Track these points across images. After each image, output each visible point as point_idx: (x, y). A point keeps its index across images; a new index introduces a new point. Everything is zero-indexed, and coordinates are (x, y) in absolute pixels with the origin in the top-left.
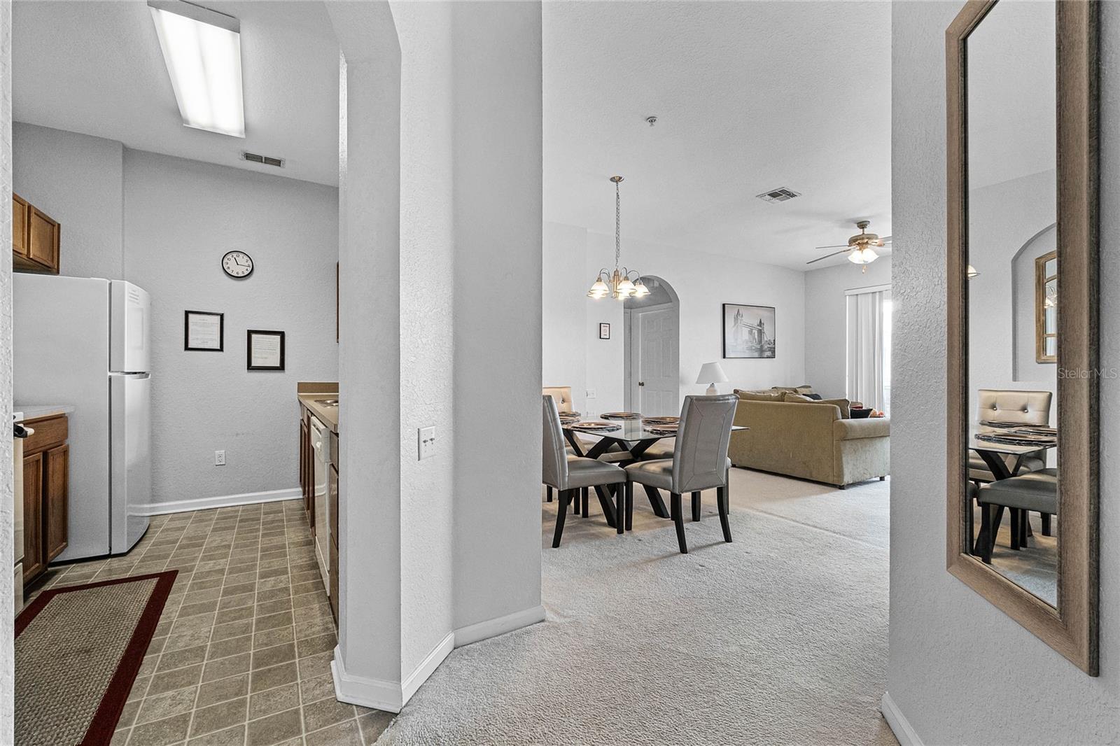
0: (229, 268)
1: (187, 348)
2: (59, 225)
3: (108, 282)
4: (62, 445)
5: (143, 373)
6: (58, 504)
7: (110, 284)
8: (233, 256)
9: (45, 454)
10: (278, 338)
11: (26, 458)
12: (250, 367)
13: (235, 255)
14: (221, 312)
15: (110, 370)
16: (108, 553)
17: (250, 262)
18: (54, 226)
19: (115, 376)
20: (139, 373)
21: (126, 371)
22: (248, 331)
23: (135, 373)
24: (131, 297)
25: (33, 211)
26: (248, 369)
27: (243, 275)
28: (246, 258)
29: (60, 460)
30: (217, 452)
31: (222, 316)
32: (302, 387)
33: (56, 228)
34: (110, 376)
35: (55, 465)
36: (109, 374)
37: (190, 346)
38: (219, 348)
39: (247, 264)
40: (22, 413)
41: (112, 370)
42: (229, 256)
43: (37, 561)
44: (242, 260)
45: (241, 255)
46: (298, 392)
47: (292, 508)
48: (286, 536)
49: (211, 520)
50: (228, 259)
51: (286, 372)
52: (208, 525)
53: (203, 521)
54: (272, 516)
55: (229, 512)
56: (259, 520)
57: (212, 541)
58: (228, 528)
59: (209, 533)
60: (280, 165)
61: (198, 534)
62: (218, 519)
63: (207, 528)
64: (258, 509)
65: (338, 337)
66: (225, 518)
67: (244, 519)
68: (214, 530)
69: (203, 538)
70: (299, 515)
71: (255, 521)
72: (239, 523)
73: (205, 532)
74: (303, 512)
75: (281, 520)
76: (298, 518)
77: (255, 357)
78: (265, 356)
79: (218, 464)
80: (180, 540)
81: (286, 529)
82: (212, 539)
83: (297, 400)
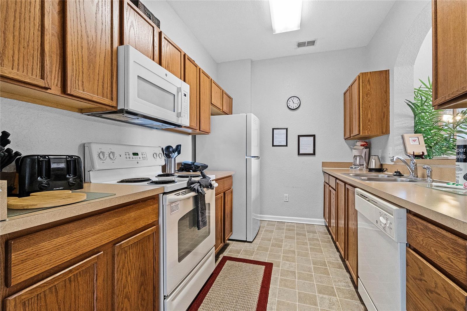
0: (290, 105)
1: (273, 146)
2: (232, 98)
4: (230, 189)
5: (258, 157)
6: (229, 216)
7: (246, 116)
9: (224, 193)
10: (312, 138)
11: (216, 196)
12: (299, 154)
13: (292, 98)
14: (287, 127)
16: (246, 240)
17: (299, 101)
18: (230, 98)
19: (248, 158)
20: (256, 157)
21: (252, 156)
22: (298, 135)
23: (255, 157)
24: (253, 121)
25: (224, 92)
26: (298, 155)
27: (296, 108)
28: (297, 99)
29: (230, 196)
30: (285, 195)
31: (287, 129)
32: (324, 164)
33: (231, 99)
34: (246, 158)
35: (228, 198)
36: (246, 157)
37: (274, 145)
38: (286, 145)
39: (297, 102)
40: (215, 175)
41: (247, 155)
42: (290, 100)
43: (221, 243)
44: (296, 100)
45: (295, 98)
46: (322, 167)
47: (321, 232)
48: (324, 254)
49: (283, 229)
50: (289, 101)
51: (316, 156)
52: (283, 233)
53: (280, 229)
54: (311, 235)
55: (290, 226)
56: (305, 236)
57: (286, 245)
58: (292, 238)
59: (284, 239)
60: (314, 45)
61: (279, 237)
62: (286, 229)
63: (283, 235)
64: (303, 228)
65: (345, 136)
66: (289, 230)
67: (298, 233)
68: (286, 237)
69: (282, 241)
70: (326, 238)
71: (304, 236)
72: (296, 235)
73: (282, 237)
74: (328, 236)
75: (317, 240)
76: (327, 241)
77: (301, 149)
78: (306, 148)
79: (285, 201)
80: (272, 240)
81: (322, 248)
82: (286, 244)
83: (322, 171)
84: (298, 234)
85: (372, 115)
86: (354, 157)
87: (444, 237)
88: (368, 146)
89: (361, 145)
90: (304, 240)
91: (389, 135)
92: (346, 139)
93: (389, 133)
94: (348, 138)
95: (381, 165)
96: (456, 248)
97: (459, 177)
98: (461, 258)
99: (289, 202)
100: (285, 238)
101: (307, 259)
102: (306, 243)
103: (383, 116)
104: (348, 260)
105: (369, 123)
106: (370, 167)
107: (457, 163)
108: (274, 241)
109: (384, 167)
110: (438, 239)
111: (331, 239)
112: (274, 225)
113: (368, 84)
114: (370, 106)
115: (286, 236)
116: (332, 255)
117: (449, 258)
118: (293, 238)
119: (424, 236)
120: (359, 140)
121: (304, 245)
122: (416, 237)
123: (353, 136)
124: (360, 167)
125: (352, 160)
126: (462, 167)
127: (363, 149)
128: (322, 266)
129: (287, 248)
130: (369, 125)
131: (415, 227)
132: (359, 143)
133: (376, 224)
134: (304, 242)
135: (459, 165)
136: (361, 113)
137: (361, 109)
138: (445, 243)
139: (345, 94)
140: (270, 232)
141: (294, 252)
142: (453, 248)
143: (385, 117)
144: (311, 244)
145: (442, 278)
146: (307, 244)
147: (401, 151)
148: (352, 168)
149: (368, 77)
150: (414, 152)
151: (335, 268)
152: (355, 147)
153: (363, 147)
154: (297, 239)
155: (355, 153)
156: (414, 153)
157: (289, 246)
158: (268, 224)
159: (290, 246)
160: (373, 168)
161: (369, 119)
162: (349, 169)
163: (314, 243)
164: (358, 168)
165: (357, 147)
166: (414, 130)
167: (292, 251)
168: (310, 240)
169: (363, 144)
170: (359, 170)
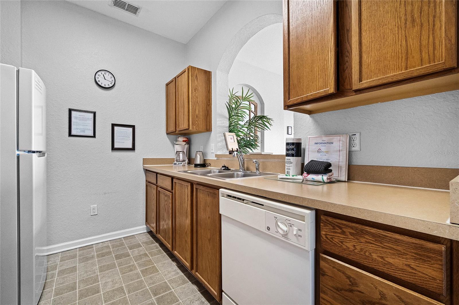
0: (99, 81)
1: (70, 135)
3: (16, 69)
5: (42, 152)
7: (18, 71)
8: (102, 74)
10: (131, 129)
12: (113, 149)
13: (103, 72)
14: (94, 111)
15: (18, 149)
17: (113, 79)
19: (23, 155)
22: (112, 124)
24: (37, 85)
27: (108, 87)
28: (111, 75)
30: (91, 206)
31: (95, 113)
32: (145, 161)
34: (18, 154)
36: (17, 152)
37: (72, 134)
38: (92, 135)
39: (111, 80)
41: (20, 149)
42: (99, 73)
44: (108, 76)
45: (107, 73)
46: (143, 164)
47: (146, 243)
48: (161, 272)
49: (93, 257)
50: (99, 75)
51: (136, 152)
52: (93, 264)
53: (87, 259)
54: (136, 251)
55: (102, 248)
56: (129, 256)
57: (106, 284)
58: (111, 267)
59: (99, 274)
60: (135, 13)
61: (90, 275)
62: (98, 256)
63: (95, 268)
64: (122, 244)
65: (167, 130)
66: (103, 255)
67: (117, 255)
68: (101, 269)
69: (96, 280)
70: (154, 248)
71: (127, 257)
72: (116, 260)
73: (95, 273)
74: (155, 245)
75: (146, 255)
76: (156, 251)
77: (116, 142)
78: (123, 141)
79: (93, 214)
80: (77, 284)
81: (155, 265)
82: (104, 282)
83: (143, 169)
84: (118, 257)
85: (199, 111)
86: (176, 153)
87: (397, 241)
88: (188, 142)
89: (183, 140)
90: (129, 263)
91: (211, 132)
92: (168, 133)
93: (212, 131)
94: (170, 133)
95: (205, 160)
96: (423, 253)
97: (290, 169)
98: (432, 264)
99: (98, 214)
100: (100, 271)
101: (143, 291)
102: (133, 266)
103: (207, 114)
104: (197, 272)
105: (197, 119)
106: (196, 163)
107: (287, 158)
108: (82, 285)
109: (208, 162)
110: (385, 244)
111: (159, 247)
112: (74, 257)
113: (196, 79)
114: (197, 102)
115: (100, 267)
116: (170, 269)
117: (409, 266)
118: (113, 266)
119: (356, 241)
120: (181, 136)
121: (131, 270)
122: (342, 242)
123: (179, 131)
124: (183, 163)
125: (173, 156)
126: (292, 161)
127: (185, 145)
128: (166, 291)
129: (109, 288)
130: (197, 121)
131: (340, 231)
132: (181, 139)
133: (268, 231)
134: (130, 266)
135: (290, 159)
136: (190, 108)
137: (190, 103)
138: (399, 248)
139: (167, 85)
140: (72, 271)
141: (121, 290)
142: (415, 253)
143: (209, 115)
144: (140, 265)
145: (394, 287)
146: (135, 267)
147: (221, 147)
148: (175, 164)
149: (196, 72)
150: (232, 148)
151: (179, 285)
152: (177, 142)
153: (185, 143)
154: (120, 265)
155: (178, 148)
156: (232, 150)
157: (111, 283)
158: (62, 258)
159: (113, 282)
160: (198, 163)
161: (197, 115)
162: (173, 166)
163: (144, 262)
164: (182, 163)
165: (179, 142)
166: (229, 130)
167: (117, 290)
168: (137, 258)
169: (185, 139)
170: (182, 166)
